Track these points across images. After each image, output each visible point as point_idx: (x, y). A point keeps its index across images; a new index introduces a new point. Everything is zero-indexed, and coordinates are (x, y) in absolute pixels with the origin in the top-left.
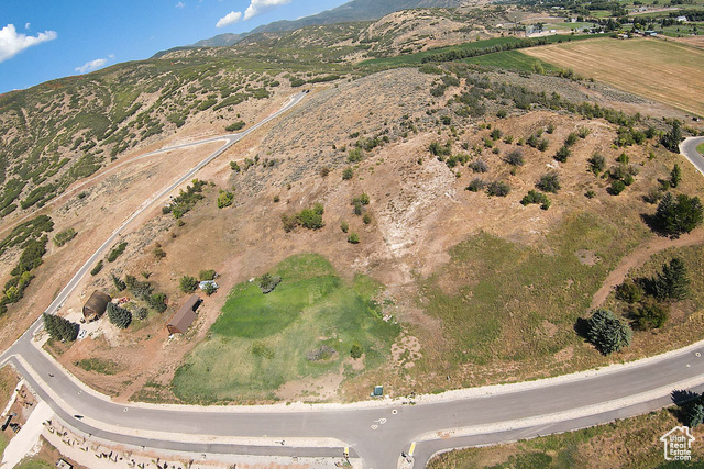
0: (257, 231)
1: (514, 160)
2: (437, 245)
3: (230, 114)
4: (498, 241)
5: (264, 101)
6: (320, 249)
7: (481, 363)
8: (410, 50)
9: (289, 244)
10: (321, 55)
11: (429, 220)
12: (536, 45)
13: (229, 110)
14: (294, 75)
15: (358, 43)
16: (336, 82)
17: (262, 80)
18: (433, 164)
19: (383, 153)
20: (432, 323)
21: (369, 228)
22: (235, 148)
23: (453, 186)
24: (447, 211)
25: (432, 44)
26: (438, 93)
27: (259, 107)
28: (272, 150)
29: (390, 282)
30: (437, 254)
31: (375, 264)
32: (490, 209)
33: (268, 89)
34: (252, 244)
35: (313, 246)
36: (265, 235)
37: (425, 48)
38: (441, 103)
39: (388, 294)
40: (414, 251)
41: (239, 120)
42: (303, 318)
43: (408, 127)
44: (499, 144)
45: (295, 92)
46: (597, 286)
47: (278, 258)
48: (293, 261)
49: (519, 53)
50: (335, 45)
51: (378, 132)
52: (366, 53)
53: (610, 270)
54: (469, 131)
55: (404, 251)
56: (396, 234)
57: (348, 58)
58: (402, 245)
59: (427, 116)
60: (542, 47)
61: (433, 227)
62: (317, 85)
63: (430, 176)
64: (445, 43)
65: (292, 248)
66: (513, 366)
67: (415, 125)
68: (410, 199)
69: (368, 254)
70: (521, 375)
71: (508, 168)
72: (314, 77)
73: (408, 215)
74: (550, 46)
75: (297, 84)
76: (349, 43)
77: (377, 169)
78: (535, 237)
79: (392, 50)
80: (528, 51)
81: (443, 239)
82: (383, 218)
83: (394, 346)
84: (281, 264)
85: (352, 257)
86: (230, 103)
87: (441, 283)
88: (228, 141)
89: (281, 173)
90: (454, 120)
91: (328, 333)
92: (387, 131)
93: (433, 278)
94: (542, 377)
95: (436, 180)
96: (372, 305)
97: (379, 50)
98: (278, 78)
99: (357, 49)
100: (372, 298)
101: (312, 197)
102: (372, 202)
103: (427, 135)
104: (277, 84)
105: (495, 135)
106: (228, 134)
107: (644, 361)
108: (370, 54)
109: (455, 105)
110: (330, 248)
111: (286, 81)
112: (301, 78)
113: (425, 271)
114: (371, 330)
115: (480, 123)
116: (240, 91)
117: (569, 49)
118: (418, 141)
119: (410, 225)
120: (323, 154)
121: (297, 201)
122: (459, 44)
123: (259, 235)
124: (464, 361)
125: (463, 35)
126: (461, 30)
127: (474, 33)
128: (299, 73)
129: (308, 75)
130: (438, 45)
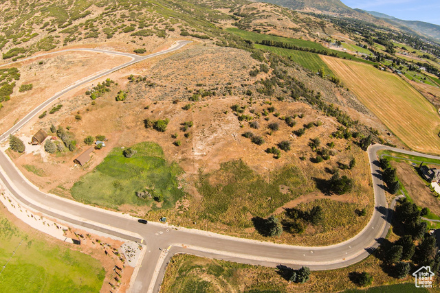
0: (133, 122)
1: (273, 127)
2: (216, 160)
3: (140, 41)
4: (245, 167)
5: (161, 40)
6: (161, 143)
7: (212, 222)
8: (259, 31)
9: (147, 135)
11: (217, 146)
12: (330, 55)
13: (140, 39)
14: (184, 27)
15: (232, 14)
16: (207, 41)
17: (165, 24)
18: (231, 116)
19: (210, 101)
20: (198, 196)
21: (187, 140)
22: (136, 66)
23: (237, 131)
24: (229, 144)
25: (273, 32)
26: (253, 74)
27: (157, 43)
28: (155, 76)
29: (188, 170)
30: (214, 164)
31: (184, 159)
32: (250, 150)
33: (167, 31)
34: (128, 128)
35: (158, 139)
36: (136, 126)
37: (268, 33)
38: (252, 80)
39: (184, 176)
40: (205, 159)
41: (143, 48)
42: (142, 175)
43: (229, 90)
44: (270, 115)
45: (181, 39)
46: (282, 204)
47: (139, 141)
48: (146, 144)
49: (318, 57)
50: (219, 9)
51: (212, 88)
52: (234, 22)
53: (291, 199)
54: (259, 103)
55: (200, 158)
56: (199, 148)
57: (222, 22)
58: (200, 154)
59: (241, 87)
60: (333, 58)
61: (218, 150)
62: (196, 39)
63: (228, 122)
64: (281, 34)
65: (148, 137)
66: (226, 227)
67: (232, 91)
68: (213, 131)
69: (183, 153)
70: (227, 232)
71: (268, 130)
72: (195, 33)
73: (209, 139)
74: (338, 59)
75: (184, 34)
76: (227, 11)
77: (203, 109)
78: (265, 171)
79: (249, 27)
80: (324, 58)
81: (220, 158)
82: (196, 137)
83: (178, 201)
84: (140, 144)
85: (175, 152)
86: (142, 34)
87: (210, 179)
88: (134, 59)
89: (155, 93)
90: (255, 94)
91: (151, 186)
92: (217, 89)
93: (207, 175)
94: (236, 236)
95: (230, 125)
96: (176, 179)
97: (242, 23)
98: (175, 26)
99: (230, 18)
100: (177, 176)
101: (166, 113)
102: (194, 126)
103: (236, 98)
104: (173, 30)
105: (271, 110)
106: (135, 55)
107: (285, 246)
108: (236, 24)
109: (259, 84)
110: (166, 144)
111: (179, 30)
112: (188, 31)
113: (205, 171)
114: (170, 191)
115: (267, 100)
116: (150, 28)
117: (347, 65)
118: (230, 100)
119: (208, 145)
120: (180, 90)
121: (158, 112)
122: (289, 37)
123: (133, 124)
124: (205, 218)
125: (294, 32)
126: (294, 29)
127: (300, 33)
128: (188, 27)
129: (193, 31)
130: (277, 33)
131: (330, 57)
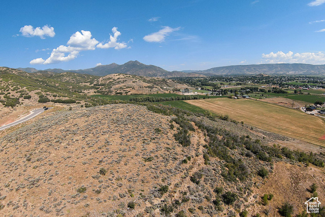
8: (121, 93)
10: (71, 87)
12: (192, 99)
14: (43, 93)
15: (93, 85)
16: (72, 105)
17: (20, 92)
25: (133, 92)
33: (21, 99)
37: (129, 94)
49: (185, 102)
50: (80, 84)
52: (96, 91)
57: (86, 92)
62: (57, 105)
64: (140, 92)
72: (57, 98)
74: (200, 100)
75: (43, 100)
76: (88, 84)
79: (111, 92)
80: (188, 101)
97: (104, 90)
98: (32, 94)
99: (92, 88)
104: (29, 98)
108: (98, 92)
111: (37, 97)
112: (48, 97)
117: (213, 103)
122: (148, 94)
125: (149, 89)
126: (148, 87)
127: (154, 89)
128: (48, 93)
129: (54, 96)
130: (136, 93)
131: (193, 100)
